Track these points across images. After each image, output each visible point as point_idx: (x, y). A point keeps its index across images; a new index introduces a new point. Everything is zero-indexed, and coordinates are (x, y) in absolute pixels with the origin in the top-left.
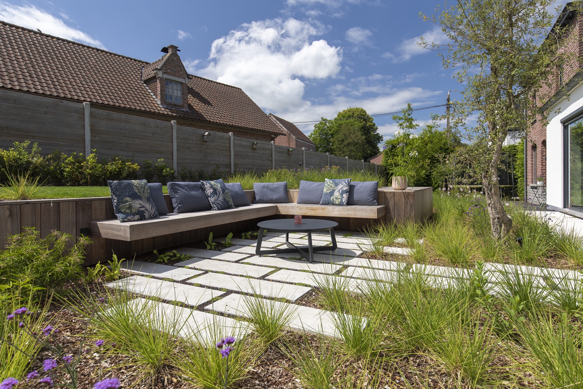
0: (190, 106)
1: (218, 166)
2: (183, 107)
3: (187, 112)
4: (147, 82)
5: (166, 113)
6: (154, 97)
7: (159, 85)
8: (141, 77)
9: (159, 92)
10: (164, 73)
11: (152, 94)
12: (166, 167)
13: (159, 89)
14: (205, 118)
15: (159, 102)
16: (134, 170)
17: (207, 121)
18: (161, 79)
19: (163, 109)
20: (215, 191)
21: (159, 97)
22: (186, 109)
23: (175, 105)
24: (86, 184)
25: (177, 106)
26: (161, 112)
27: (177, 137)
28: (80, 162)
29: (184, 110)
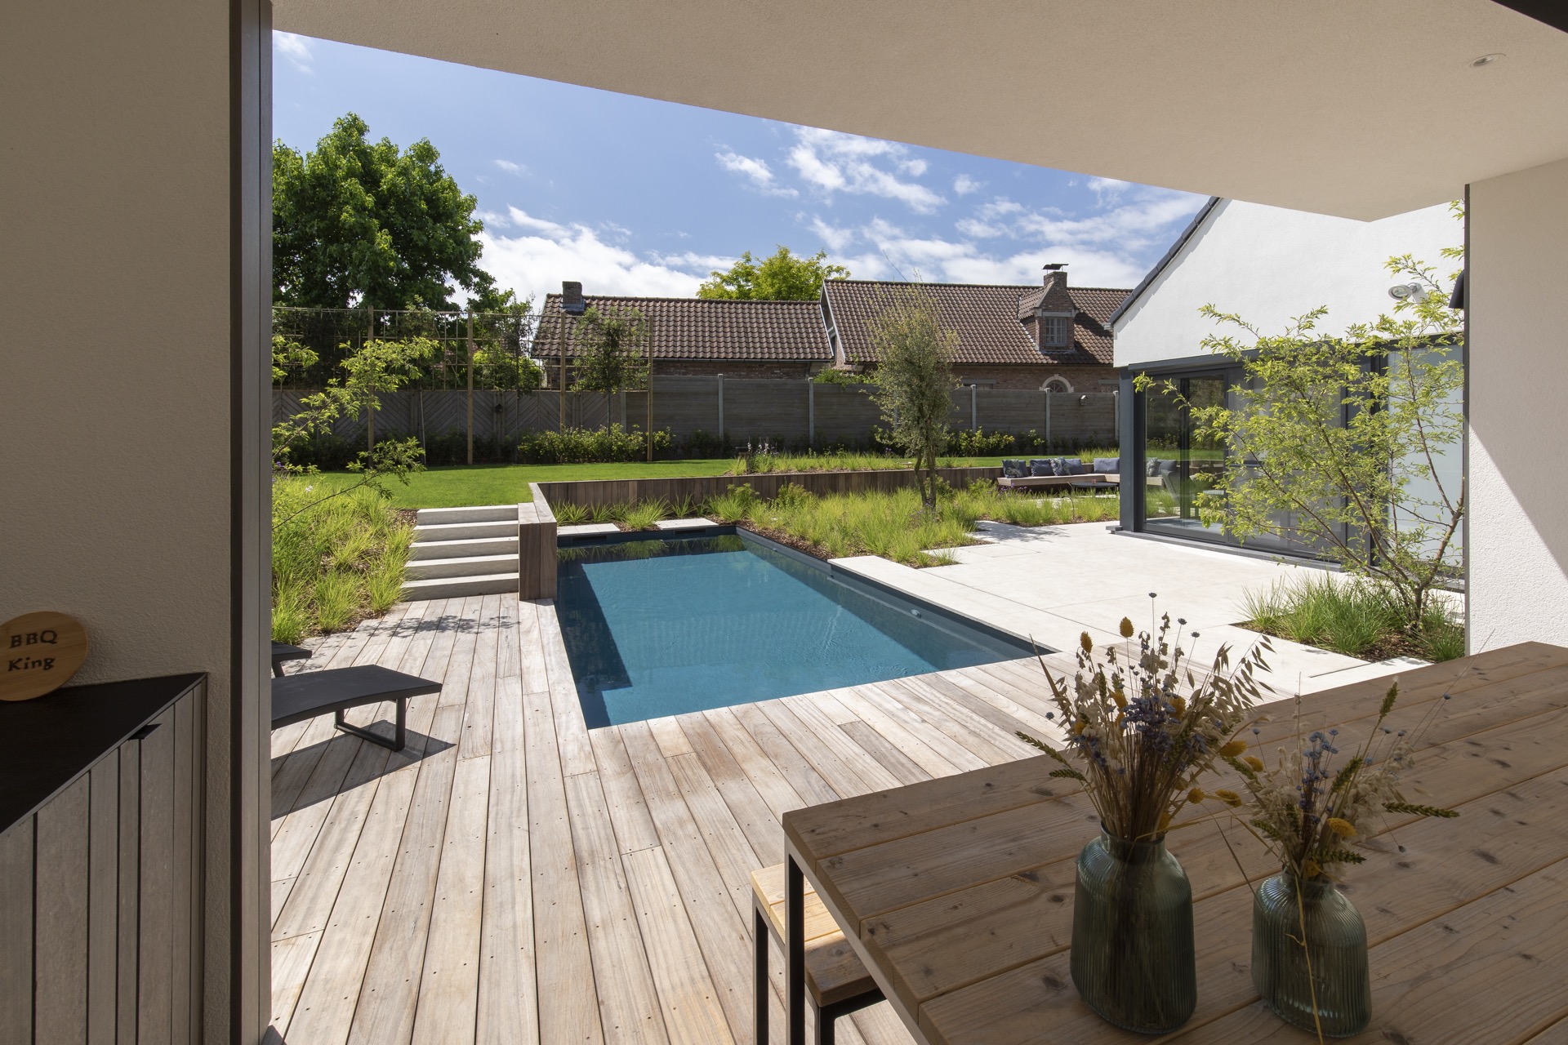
0: (1078, 345)
1: (1095, 432)
2: (1067, 348)
3: (1072, 355)
4: (1025, 321)
5: (1045, 362)
6: (1032, 340)
7: (1038, 327)
8: (1017, 313)
9: (1037, 335)
10: (1044, 310)
11: (1029, 336)
12: (1038, 437)
13: (1038, 331)
14: (1097, 360)
15: (1037, 348)
16: (1010, 441)
17: (1100, 363)
18: (1040, 319)
19: (1042, 356)
20: (1057, 464)
21: (1038, 341)
22: (1072, 350)
23: (1057, 348)
24: (975, 455)
25: (1060, 348)
26: (1040, 361)
27: (1051, 405)
28: (971, 437)
29: (1069, 352)
